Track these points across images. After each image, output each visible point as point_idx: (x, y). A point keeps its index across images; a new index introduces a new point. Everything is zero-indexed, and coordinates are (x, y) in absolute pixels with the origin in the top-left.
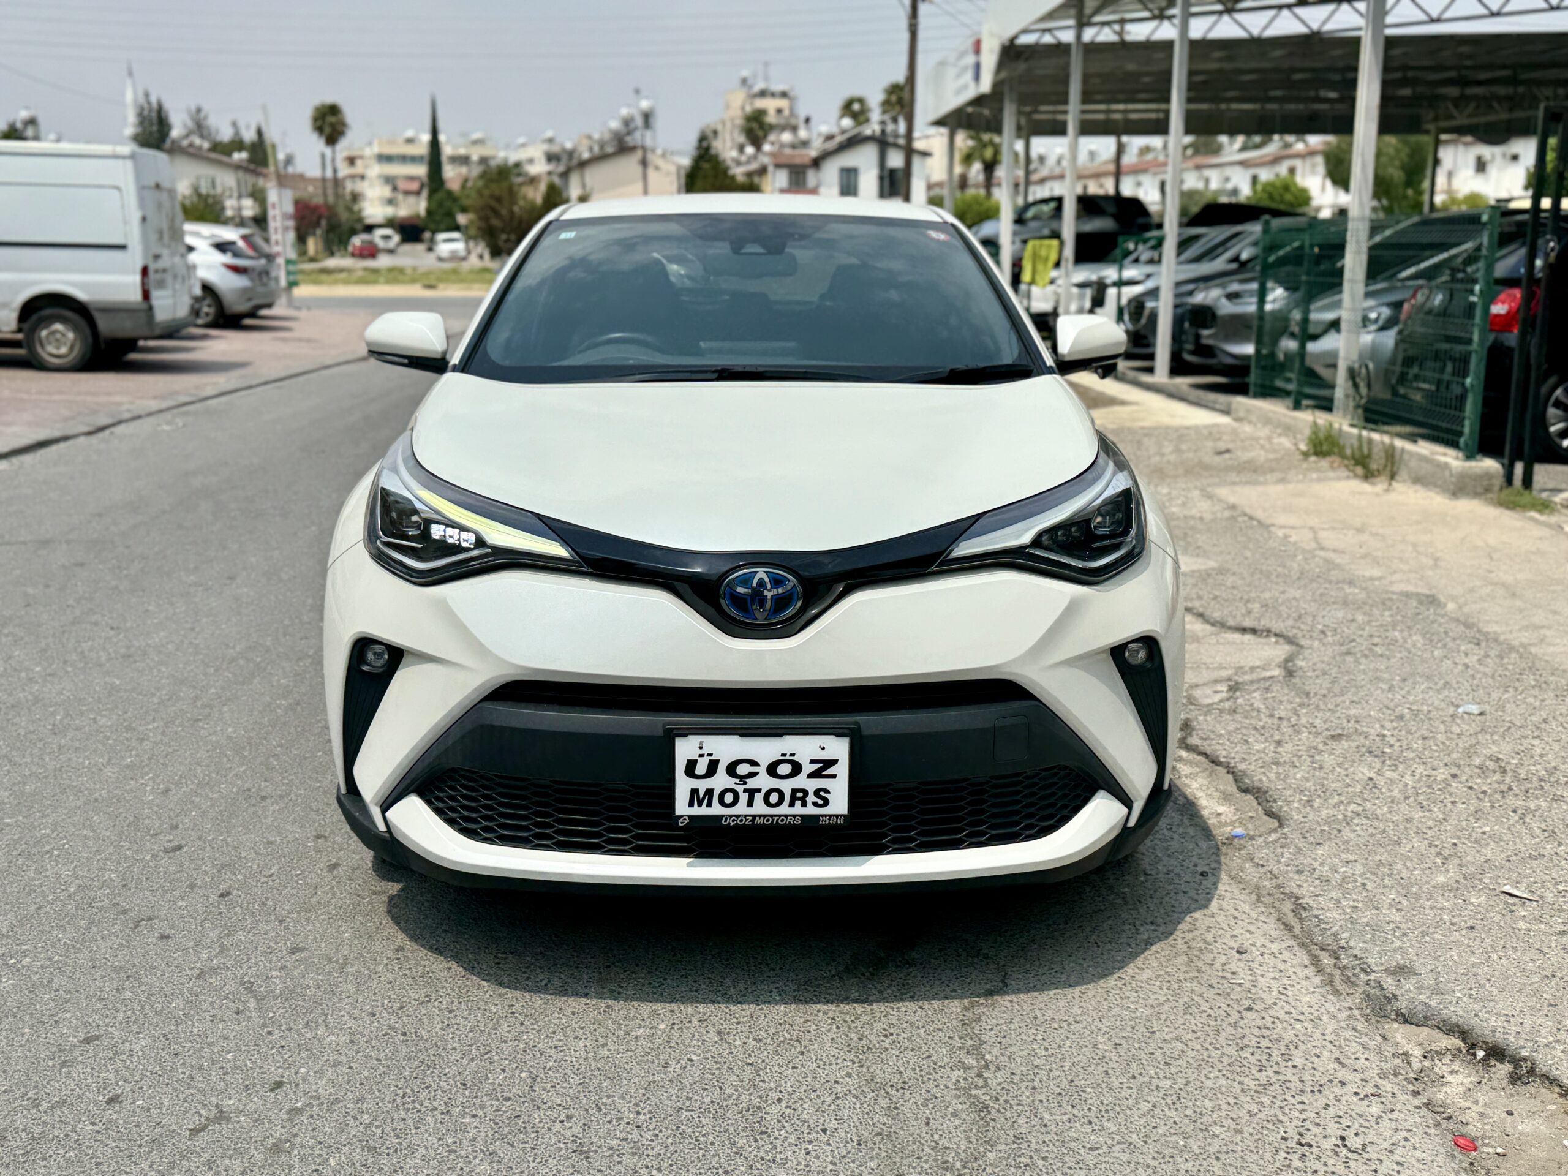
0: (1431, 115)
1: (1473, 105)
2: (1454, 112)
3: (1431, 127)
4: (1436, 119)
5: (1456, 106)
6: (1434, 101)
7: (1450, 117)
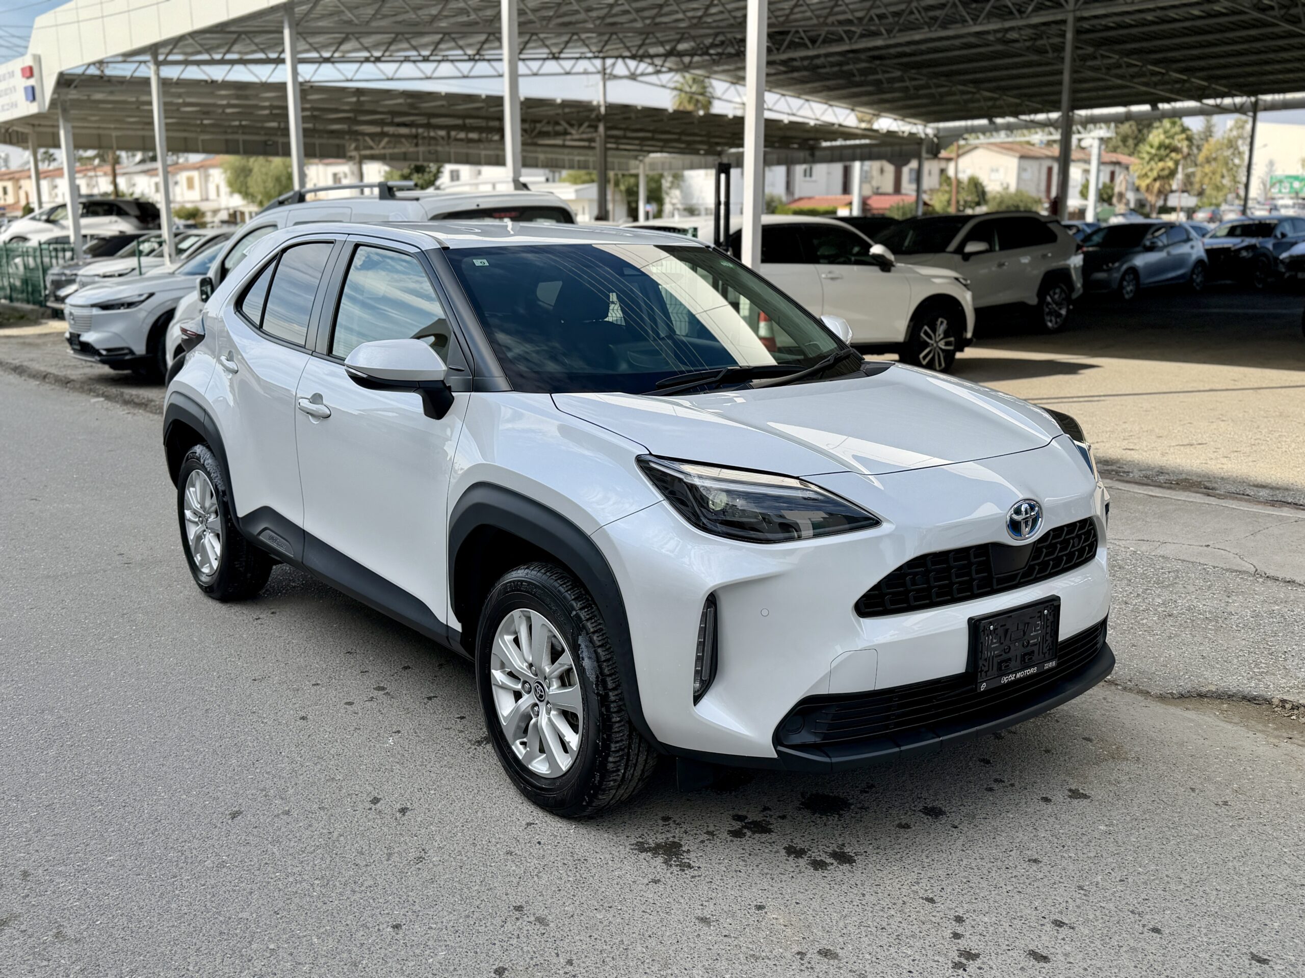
0: (353, 146)
1: (386, 140)
2: (371, 143)
3: (354, 153)
4: (357, 149)
5: (373, 140)
6: (355, 135)
7: (371, 148)
